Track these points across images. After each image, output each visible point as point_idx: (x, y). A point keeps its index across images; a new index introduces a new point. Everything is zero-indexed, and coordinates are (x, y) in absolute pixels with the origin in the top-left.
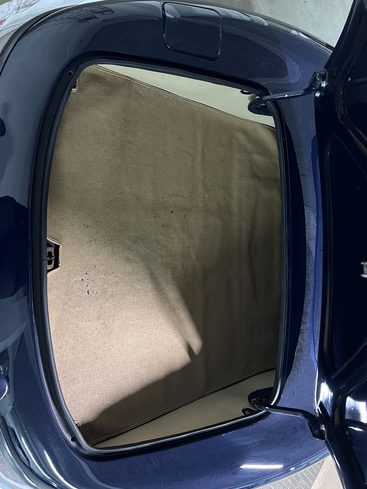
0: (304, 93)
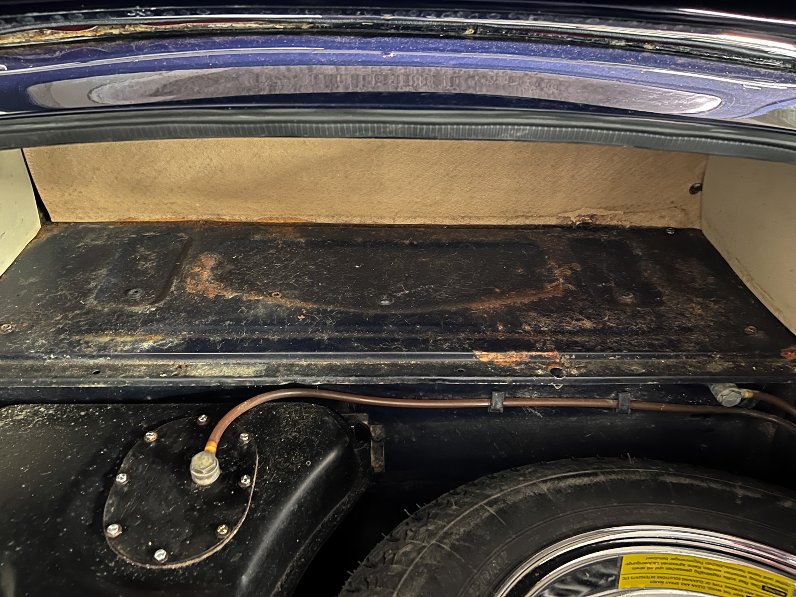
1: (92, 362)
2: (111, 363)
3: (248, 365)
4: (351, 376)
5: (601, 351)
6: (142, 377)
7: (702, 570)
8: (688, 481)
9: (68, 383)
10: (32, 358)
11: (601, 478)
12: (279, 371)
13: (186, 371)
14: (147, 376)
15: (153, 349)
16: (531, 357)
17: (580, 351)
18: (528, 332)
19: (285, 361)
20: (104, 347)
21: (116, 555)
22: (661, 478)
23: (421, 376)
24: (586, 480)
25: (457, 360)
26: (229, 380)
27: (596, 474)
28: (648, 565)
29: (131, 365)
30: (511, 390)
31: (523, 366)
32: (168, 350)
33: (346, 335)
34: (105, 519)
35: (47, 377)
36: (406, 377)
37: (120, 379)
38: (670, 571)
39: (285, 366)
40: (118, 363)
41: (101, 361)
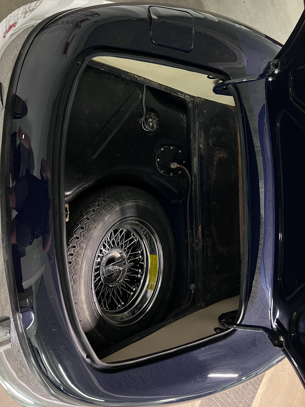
0: (259, 78)
1: (197, 133)
2: (197, 138)
3: (197, 170)
4: (194, 195)
5: (202, 256)
6: (193, 147)
7: (155, 273)
8: (172, 274)
9: (192, 130)
10: (198, 120)
11: (172, 254)
12: (195, 178)
13: (195, 156)
14: (194, 147)
15: (200, 147)
16: (200, 239)
17: (202, 251)
18: (207, 239)
19: (198, 179)
20: (200, 136)
21: (158, 151)
22: (173, 267)
23: (195, 212)
24: (172, 250)
25: (199, 221)
26: (193, 167)
27: (173, 252)
28: (155, 261)
29: (196, 143)
30: (192, 235)
31: (198, 237)
32: (200, 151)
33: (205, 193)
34: (164, 147)
35: (193, 125)
36: (194, 208)
37: (193, 141)
38: (154, 266)
39: (197, 179)
40: (197, 139)
41: (197, 136)
